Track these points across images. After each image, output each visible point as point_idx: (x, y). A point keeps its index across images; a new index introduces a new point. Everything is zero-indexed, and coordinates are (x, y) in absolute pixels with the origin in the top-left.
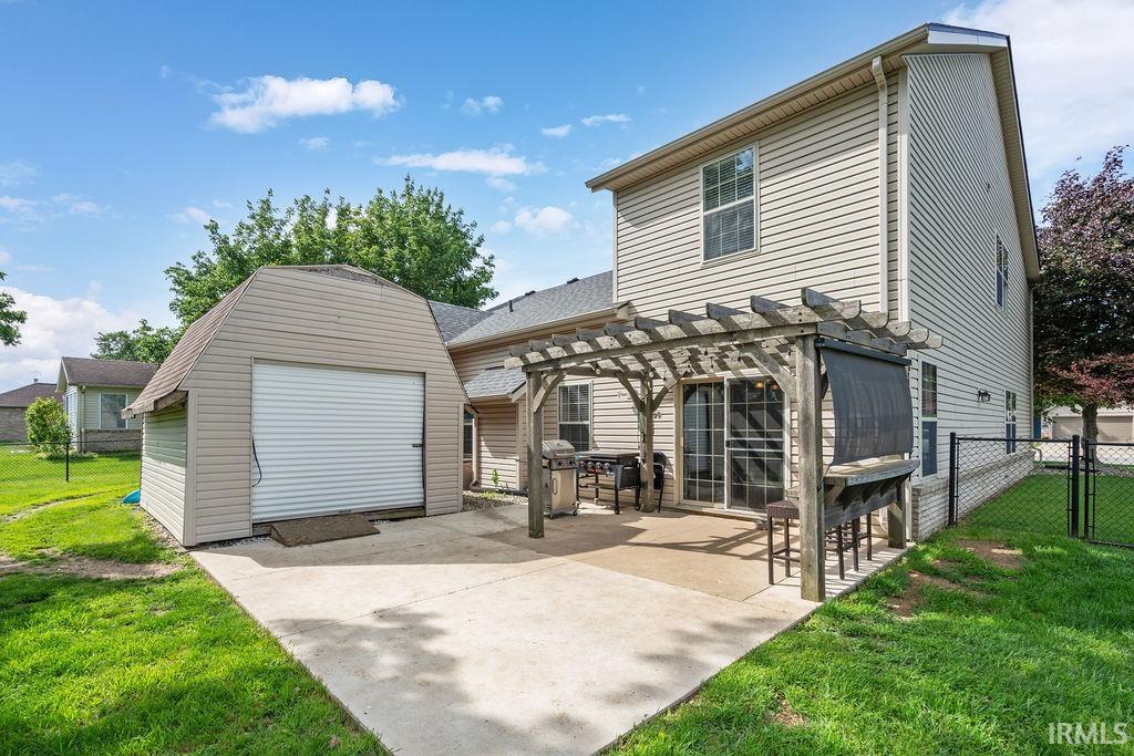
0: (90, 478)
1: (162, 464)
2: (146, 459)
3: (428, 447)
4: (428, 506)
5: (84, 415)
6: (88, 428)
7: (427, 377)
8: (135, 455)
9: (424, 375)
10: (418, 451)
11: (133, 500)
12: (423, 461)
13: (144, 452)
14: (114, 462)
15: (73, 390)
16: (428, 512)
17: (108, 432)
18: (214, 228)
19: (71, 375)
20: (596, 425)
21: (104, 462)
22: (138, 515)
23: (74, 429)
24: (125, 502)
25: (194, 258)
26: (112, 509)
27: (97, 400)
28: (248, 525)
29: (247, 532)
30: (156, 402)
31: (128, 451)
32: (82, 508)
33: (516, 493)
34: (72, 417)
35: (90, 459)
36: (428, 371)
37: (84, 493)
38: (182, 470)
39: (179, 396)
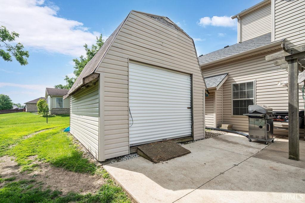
0: (54, 122)
1: (81, 116)
2: (72, 115)
3: (194, 109)
4: (195, 136)
5: (52, 104)
6: (53, 108)
7: (193, 76)
8: (68, 115)
9: (191, 75)
10: (189, 111)
11: (67, 131)
12: (192, 115)
13: (71, 113)
14: (60, 117)
15: (49, 97)
16: (195, 139)
17: (58, 109)
18: (86, 46)
19: (48, 93)
20: (257, 100)
21: (58, 117)
22: (70, 137)
23: (49, 108)
24: (65, 131)
25: (80, 57)
26: (60, 134)
27: (55, 100)
28: (127, 148)
29: (127, 152)
30: (84, 79)
31: (63, 114)
32: (50, 133)
33: (215, 129)
34: (49, 104)
35: (54, 116)
36: (194, 73)
37: (51, 127)
38: (97, 119)
39: (96, 76)
